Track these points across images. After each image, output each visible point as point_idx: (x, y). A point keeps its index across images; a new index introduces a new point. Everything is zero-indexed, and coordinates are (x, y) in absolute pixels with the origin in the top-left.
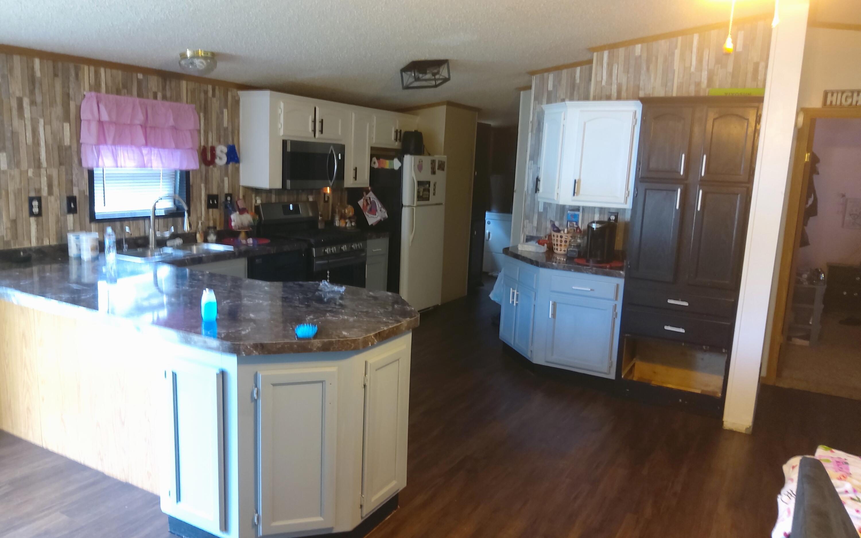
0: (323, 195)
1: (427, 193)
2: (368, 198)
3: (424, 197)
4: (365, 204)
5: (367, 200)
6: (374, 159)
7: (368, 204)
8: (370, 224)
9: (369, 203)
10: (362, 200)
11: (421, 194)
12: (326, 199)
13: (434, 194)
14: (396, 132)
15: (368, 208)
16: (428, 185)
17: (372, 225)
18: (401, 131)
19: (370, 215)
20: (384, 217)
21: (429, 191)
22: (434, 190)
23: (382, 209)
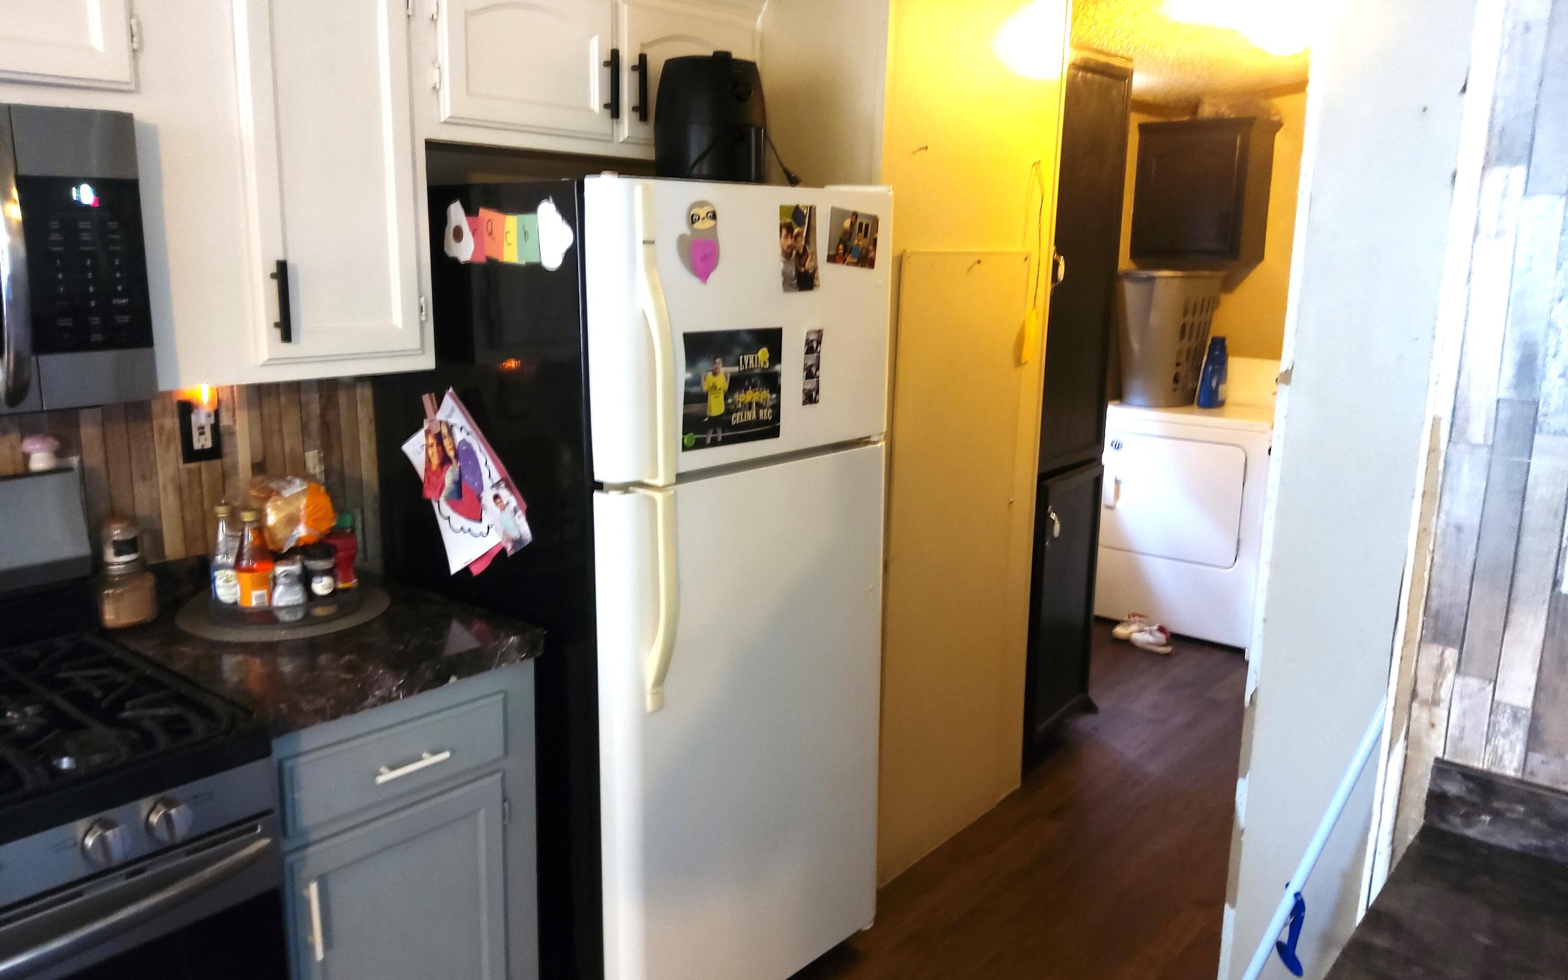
0: (172, 423)
1: (763, 395)
2: (445, 431)
3: (736, 418)
4: (435, 461)
5: (439, 437)
6: (456, 213)
7: (445, 461)
8: (456, 565)
9: (451, 454)
10: (419, 438)
11: (716, 407)
12: (202, 442)
13: (810, 398)
14: (613, 62)
15: (449, 477)
16: (763, 354)
17: (466, 570)
18: (643, 58)
19: (459, 521)
20: (515, 535)
21: (772, 382)
22: (811, 373)
23: (505, 494)
